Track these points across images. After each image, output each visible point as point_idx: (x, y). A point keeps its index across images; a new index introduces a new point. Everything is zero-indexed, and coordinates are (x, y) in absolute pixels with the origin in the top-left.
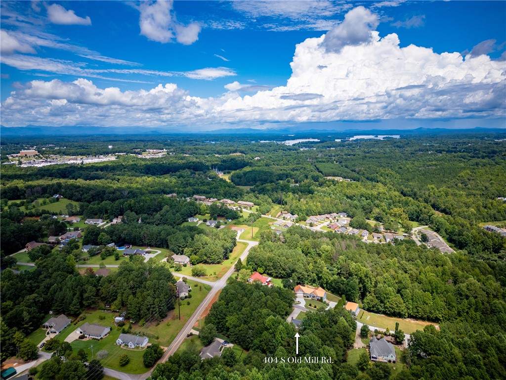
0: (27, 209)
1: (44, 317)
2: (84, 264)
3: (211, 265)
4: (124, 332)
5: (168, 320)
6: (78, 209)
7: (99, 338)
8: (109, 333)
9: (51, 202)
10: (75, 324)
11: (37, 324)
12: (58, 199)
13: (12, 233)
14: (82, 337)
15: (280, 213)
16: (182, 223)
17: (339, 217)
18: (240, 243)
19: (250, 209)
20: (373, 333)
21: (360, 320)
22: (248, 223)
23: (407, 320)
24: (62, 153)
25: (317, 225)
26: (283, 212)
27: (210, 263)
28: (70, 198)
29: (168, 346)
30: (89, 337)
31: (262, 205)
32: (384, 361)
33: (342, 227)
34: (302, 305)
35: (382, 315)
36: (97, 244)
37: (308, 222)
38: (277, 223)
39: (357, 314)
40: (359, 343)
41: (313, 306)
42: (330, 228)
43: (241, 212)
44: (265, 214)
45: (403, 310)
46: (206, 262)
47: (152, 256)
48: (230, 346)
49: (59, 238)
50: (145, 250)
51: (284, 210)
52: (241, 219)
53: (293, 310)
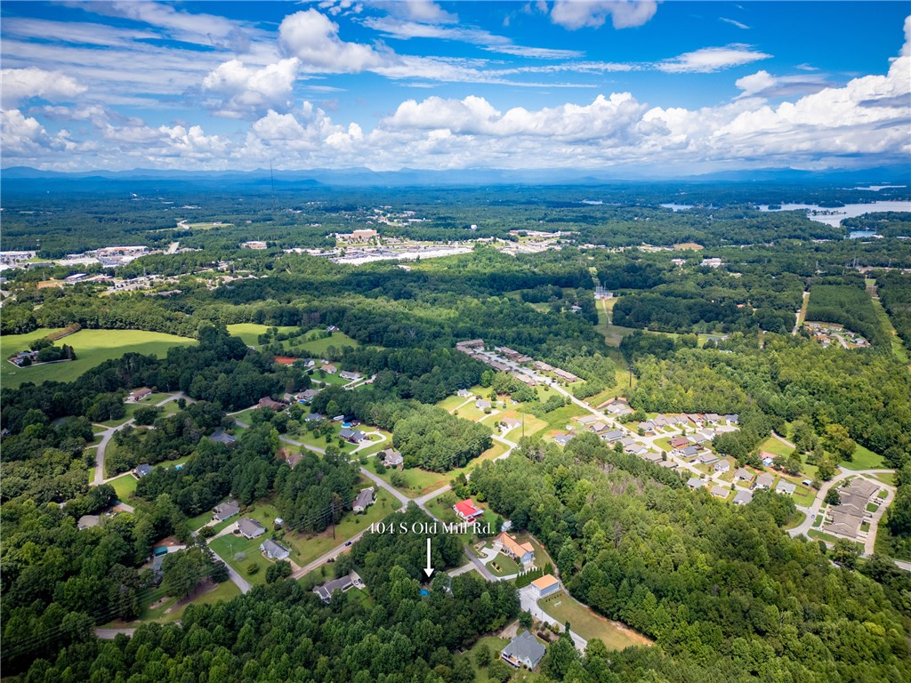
0: (291, 344)
1: (221, 499)
2: (296, 439)
3: (430, 473)
4: (275, 538)
5: (322, 537)
6: (341, 354)
7: (249, 537)
8: (262, 534)
9: (322, 337)
10: (242, 513)
11: (207, 506)
12: (330, 334)
13: (244, 385)
14: (237, 532)
15: (613, 399)
16: (445, 398)
17: (719, 423)
18: (500, 443)
19: (567, 386)
20: (541, 625)
21: (544, 604)
22: (538, 412)
23: (614, 624)
24: (406, 234)
25: (654, 434)
26: (619, 398)
27: (429, 470)
28: (347, 333)
29: (302, 567)
30: (242, 534)
31: (590, 380)
32: (516, 664)
33: (697, 444)
34: (484, 561)
35: (586, 606)
36: (324, 413)
37: (642, 425)
38: (584, 420)
39: (548, 594)
40: (511, 631)
41: (497, 565)
42: (670, 443)
43: (546, 390)
44: (581, 399)
45: (607, 609)
46: (423, 468)
47: (369, 443)
48: (361, 586)
49: (296, 397)
50: (367, 434)
51: (623, 396)
52: (533, 404)
53: (466, 564)
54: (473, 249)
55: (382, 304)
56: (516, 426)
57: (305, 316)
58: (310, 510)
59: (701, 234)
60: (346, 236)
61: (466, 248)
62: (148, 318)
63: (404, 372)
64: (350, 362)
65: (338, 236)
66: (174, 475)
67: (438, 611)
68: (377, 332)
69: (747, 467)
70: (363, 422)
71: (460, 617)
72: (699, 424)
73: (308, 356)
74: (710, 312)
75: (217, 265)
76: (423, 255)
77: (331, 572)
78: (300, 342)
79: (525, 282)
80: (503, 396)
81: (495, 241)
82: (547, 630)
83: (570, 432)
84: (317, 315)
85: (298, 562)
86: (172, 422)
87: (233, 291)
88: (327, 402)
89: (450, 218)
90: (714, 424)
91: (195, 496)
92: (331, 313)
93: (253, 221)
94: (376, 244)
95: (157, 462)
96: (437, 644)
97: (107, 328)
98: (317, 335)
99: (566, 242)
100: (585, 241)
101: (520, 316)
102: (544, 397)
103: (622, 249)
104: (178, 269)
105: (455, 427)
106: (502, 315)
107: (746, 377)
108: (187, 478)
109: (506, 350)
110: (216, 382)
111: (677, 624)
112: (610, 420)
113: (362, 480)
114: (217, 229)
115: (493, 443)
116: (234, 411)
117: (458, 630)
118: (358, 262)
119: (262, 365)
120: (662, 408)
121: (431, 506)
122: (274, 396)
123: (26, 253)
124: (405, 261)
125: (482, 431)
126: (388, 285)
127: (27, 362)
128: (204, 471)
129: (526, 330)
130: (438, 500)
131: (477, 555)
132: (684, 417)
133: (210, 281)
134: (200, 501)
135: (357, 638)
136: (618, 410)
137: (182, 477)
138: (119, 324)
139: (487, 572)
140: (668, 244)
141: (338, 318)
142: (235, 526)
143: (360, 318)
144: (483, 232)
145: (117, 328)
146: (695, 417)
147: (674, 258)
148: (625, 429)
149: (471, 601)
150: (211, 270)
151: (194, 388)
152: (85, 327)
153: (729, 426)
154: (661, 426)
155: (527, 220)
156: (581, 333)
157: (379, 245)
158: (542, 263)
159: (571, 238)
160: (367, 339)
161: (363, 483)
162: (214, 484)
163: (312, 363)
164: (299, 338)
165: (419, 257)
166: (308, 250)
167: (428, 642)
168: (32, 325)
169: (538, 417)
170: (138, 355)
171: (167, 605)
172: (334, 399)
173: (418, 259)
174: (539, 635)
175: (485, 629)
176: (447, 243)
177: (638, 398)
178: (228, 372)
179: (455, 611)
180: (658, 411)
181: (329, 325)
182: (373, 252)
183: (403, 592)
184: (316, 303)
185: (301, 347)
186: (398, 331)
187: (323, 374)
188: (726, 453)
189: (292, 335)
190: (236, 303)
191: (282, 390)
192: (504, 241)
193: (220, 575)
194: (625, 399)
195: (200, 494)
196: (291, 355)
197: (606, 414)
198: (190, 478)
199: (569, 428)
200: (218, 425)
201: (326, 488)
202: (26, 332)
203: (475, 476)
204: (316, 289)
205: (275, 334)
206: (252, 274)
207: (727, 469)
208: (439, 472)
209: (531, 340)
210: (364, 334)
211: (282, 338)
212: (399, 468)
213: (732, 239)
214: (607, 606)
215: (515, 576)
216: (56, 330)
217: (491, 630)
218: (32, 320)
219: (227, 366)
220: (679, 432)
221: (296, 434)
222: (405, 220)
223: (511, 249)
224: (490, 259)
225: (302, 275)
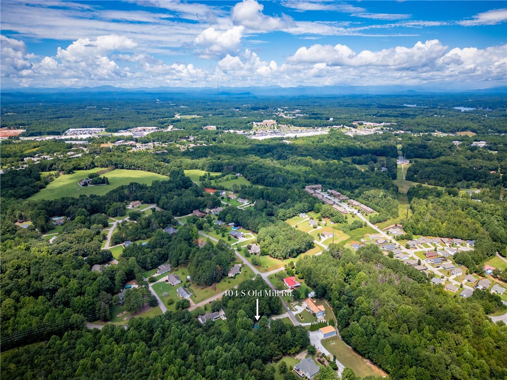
0: (216, 182)
2: (207, 234)
4: (185, 287)
5: (209, 289)
6: (240, 189)
7: (172, 285)
8: (179, 284)
9: (232, 179)
10: (172, 271)
11: (155, 266)
12: (237, 178)
13: (186, 202)
14: (167, 281)
15: (394, 225)
16: (292, 217)
17: (462, 245)
18: (319, 246)
19: (366, 215)
20: (320, 355)
21: (324, 343)
22: (345, 229)
23: (365, 360)
24: (293, 123)
25: (416, 248)
26: (398, 225)
27: (274, 258)
28: (246, 177)
29: (196, 304)
30: (169, 282)
31: (381, 213)
32: (301, 375)
33: (443, 257)
34: (295, 313)
35: (350, 347)
36: (224, 221)
37: (409, 242)
38: (372, 236)
39: (328, 337)
40: (303, 356)
41: (301, 316)
42: (425, 254)
43: (353, 217)
44: (374, 224)
45: (362, 351)
46: (271, 256)
47: (245, 239)
48: (224, 318)
49: (212, 211)
50: (245, 234)
51: (401, 224)
52: (343, 224)
53: (284, 313)
54: (329, 132)
55: (269, 162)
56: (330, 237)
57: (225, 167)
58: (204, 274)
59: (475, 126)
60: (259, 124)
61: (325, 131)
62: (147, 164)
63: (272, 201)
64: (244, 193)
65: (254, 122)
66: (141, 248)
67: (260, 338)
68: (261, 178)
69: (474, 274)
70: (244, 227)
71: (272, 343)
72: (447, 244)
73: (222, 189)
74: (470, 175)
75: (188, 138)
76: (298, 135)
77: (210, 309)
78: (220, 181)
79: (356, 152)
80: (326, 219)
81: (343, 127)
82: (324, 358)
83: (362, 243)
84: (231, 167)
85: (194, 301)
86: (145, 220)
87: (192, 152)
88: (226, 215)
89: (320, 114)
90: (458, 245)
91: (149, 260)
92: (239, 166)
93: (213, 115)
94: (274, 128)
95: (136, 240)
96: (257, 357)
97: (128, 169)
98: (230, 178)
99: (387, 129)
100: (399, 129)
101: (348, 172)
102: (350, 221)
103: (421, 134)
104: (169, 139)
105: (293, 235)
106: (337, 171)
107: (485, 218)
108: (147, 250)
109: (334, 192)
110: (172, 200)
111: (403, 366)
112: (389, 238)
113: (236, 259)
114: (194, 119)
115: (315, 245)
116: (180, 216)
117: (270, 351)
118: (261, 138)
119: (198, 193)
120: (424, 233)
121: (271, 278)
122: (201, 209)
123: (100, 129)
124: (288, 138)
125: (308, 238)
126: (275, 151)
127: (85, 185)
128: (156, 247)
129: (348, 180)
130: (276, 275)
131: (291, 309)
132: (438, 239)
133: (183, 146)
134: (151, 262)
135: (212, 347)
136: (395, 232)
137: (144, 249)
138: (133, 167)
139: (295, 320)
140: (452, 132)
141: (241, 169)
142: (166, 278)
143: (253, 170)
144: (337, 122)
145: (132, 169)
146: (446, 240)
147: (454, 140)
148: (398, 243)
149: (280, 335)
150: (185, 140)
151: (161, 203)
152: (117, 168)
153: (467, 247)
154: (422, 244)
155: (366, 115)
156: (383, 184)
157: (276, 129)
158: (368, 141)
159: (390, 127)
160: (256, 181)
161: (236, 261)
162: (160, 254)
163: (224, 193)
164: (220, 179)
165: (296, 136)
166: (236, 131)
167: (252, 355)
168: (93, 166)
169: (345, 232)
170: (136, 184)
171: (125, 315)
172: (230, 213)
173: (296, 137)
174: (319, 360)
175: (286, 352)
176: (314, 128)
177: (409, 226)
178: (179, 195)
179: (270, 340)
180: (422, 234)
181: (237, 173)
182: (271, 133)
183: (242, 325)
184: (233, 160)
185: (220, 184)
186: (273, 178)
187: (229, 199)
188: (461, 264)
189: (217, 177)
190: (193, 159)
191: (205, 206)
192: (348, 128)
193: (154, 303)
194: (401, 226)
195: (152, 259)
196: (214, 188)
197: (388, 234)
198: (148, 250)
199: (362, 240)
200: (170, 223)
201: (213, 262)
202: (89, 169)
203: (299, 263)
204: (235, 153)
205: (209, 176)
206: (204, 143)
207: (461, 274)
208: (280, 259)
209: (351, 187)
210: (254, 178)
211: (212, 178)
212: (258, 255)
213: (496, 130)
214: (362, 349)
215: (310, 324)
216: (103, 169)
217: (290, 353)
218: (93, 163)
219: (179, 192)
220: (433, 248)
221: (208, 231)
222: (294, 115)
223: (351, 132)
224: (337, 138)
225: (230, 145)
